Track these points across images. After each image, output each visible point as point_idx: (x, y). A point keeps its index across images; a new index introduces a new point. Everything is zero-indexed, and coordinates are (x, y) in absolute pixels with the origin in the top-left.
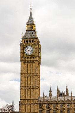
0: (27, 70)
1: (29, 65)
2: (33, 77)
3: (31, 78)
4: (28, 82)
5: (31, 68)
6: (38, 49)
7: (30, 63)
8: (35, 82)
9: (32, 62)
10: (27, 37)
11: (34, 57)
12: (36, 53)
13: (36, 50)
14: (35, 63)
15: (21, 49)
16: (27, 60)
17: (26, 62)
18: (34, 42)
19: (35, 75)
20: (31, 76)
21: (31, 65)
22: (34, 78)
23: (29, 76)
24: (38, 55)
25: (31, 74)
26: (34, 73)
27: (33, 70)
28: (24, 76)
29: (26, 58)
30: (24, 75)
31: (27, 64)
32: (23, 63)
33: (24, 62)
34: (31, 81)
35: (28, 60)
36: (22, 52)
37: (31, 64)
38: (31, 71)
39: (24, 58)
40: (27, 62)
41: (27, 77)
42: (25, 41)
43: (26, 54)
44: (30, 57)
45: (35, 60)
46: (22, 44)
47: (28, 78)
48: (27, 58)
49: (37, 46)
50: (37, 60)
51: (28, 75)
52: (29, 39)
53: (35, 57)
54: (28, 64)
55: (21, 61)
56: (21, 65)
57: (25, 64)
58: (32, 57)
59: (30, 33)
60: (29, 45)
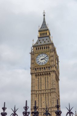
0: (40, 85)
1: (42, 79)
2: (49, 94)
3: (47, 96)
4: (42, 102)
5: (47, 82)
6: (54, 56)
7: (44, 76)
8: (52, 102)
9: (47, 74)
10: (39, 44)
11: (49, 67)
12: (52, 62)
13: (52, 58)
14: (51, 74)
15: (32, 59)
16: (40, 71)
17: (38, 75)
18: (49, 48)
19: (52, 91)
20: (46, 93)
21: (47, 79)
22: (51, 95)
23: (43, 94)
24: (54, 64)
25: (47, 91)
26: (50, 89)
27: (49, 85)
28: (36, 94)
29: (38, 69)
30: (36, 92)
31: (40, 77)
32: (34, 76)
33: (36, 75)
34: (47, 100)
35: (42, 71)
36: (33, 62)
37: (46, 76)
38: (47, 86)
39: (36, 69)
40: (41, 75)
41: (40, 95)
42: (36, 49)
43: (38, 64)
44: (45, 68)
45: (51, 71)
46: (33, 52)
47: (42, 96)
48: (40, 68)
49: (54, 52)
50: (54, 71)
51: (42, 92)
52: (42, 45)
53: (51, 67)
54: (42, 77)
55: (32, 74)
56: (32, 79)
57: (38, 77)
58: (47, 68)
59: (43, 40)
60: (42, 53)
